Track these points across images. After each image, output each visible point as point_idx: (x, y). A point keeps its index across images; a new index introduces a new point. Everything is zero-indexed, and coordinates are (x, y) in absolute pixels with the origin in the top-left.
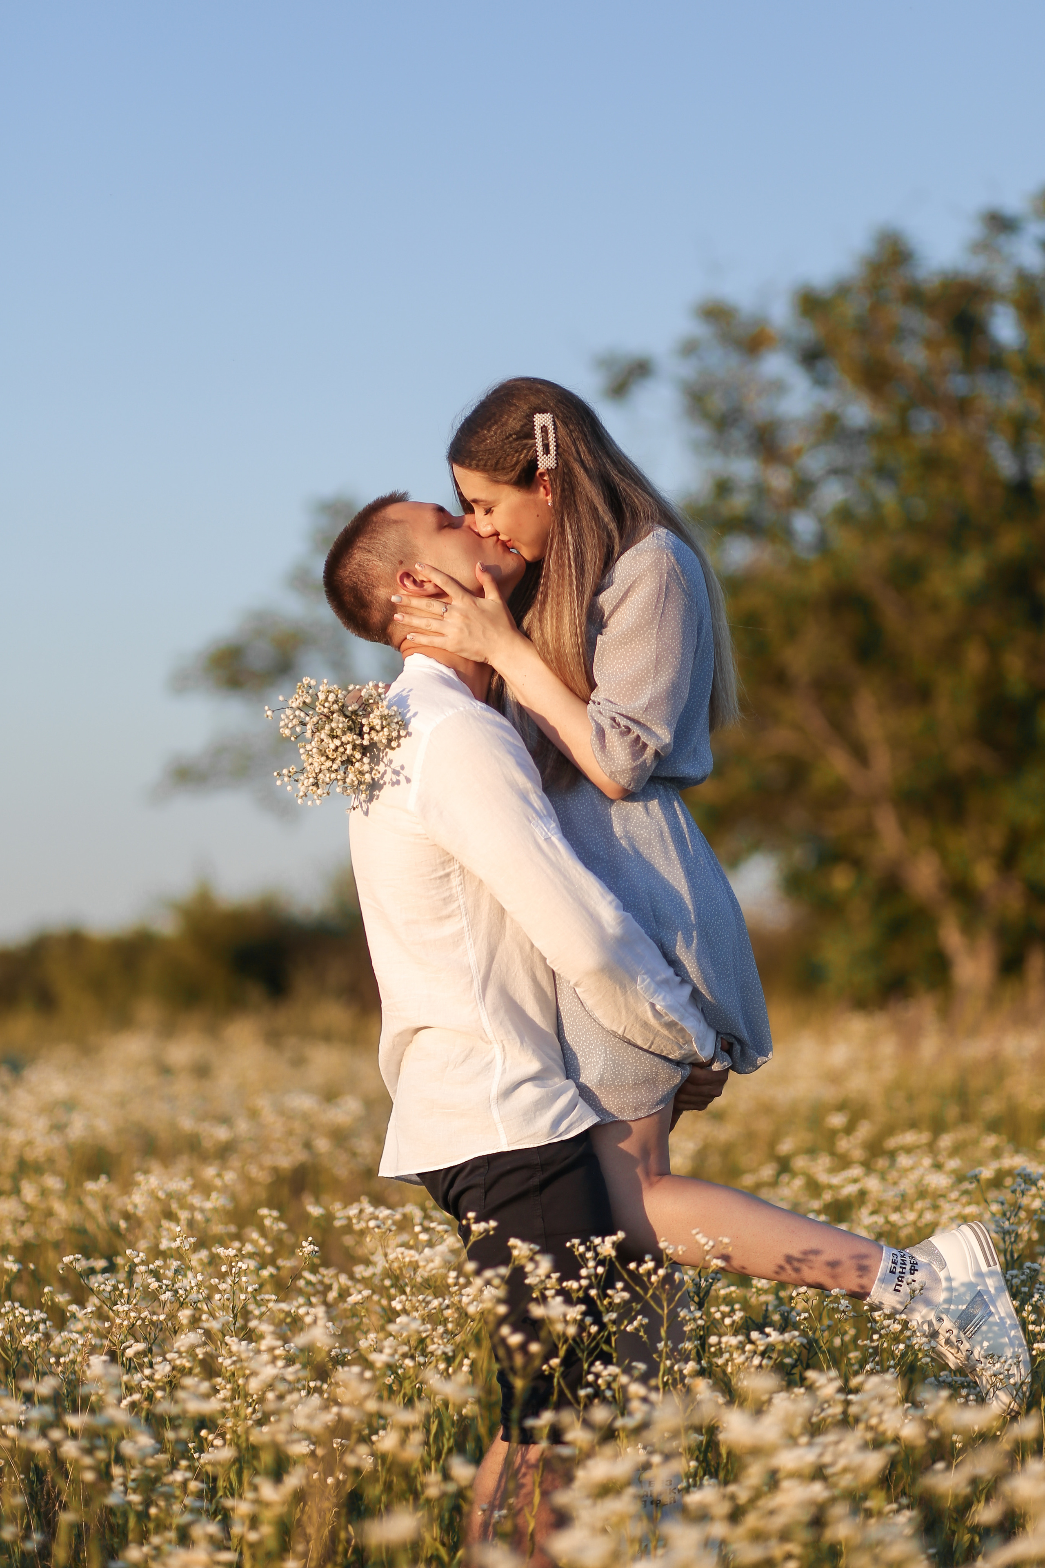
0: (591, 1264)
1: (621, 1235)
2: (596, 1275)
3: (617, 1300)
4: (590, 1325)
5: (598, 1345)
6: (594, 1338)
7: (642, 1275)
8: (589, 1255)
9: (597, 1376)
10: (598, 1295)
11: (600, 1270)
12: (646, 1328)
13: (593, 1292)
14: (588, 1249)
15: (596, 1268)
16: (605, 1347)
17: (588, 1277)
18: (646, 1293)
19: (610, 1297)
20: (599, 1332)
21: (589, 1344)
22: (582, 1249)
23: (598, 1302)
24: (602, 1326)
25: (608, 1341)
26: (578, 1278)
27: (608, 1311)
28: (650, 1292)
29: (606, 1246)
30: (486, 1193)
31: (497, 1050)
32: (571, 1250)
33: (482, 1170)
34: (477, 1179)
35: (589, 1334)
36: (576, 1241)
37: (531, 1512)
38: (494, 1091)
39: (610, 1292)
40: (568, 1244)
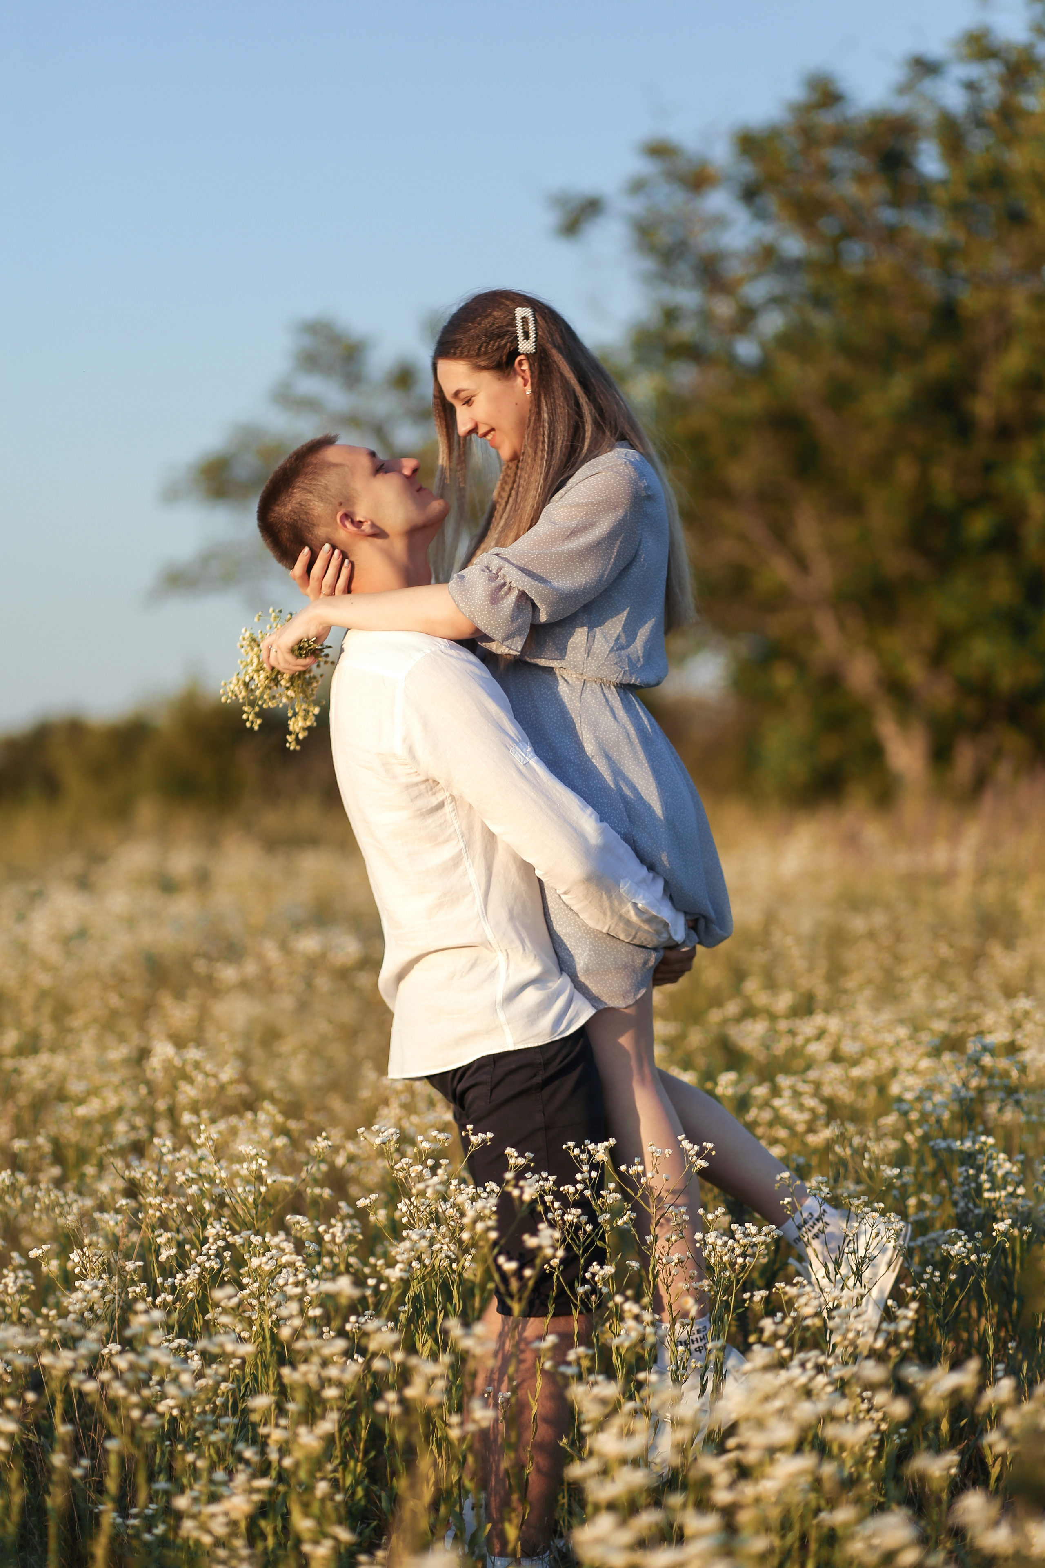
0: (585, 1168)
1: (612, 1141)
2: (590, 1178)
3: (610, 1201)
4: (585, 1224)
5: (593, 1242)
6: (590, 1235)
7: (631, 1175)
8: (584, 1156)
9: (594, 1275)
10: (592, 1196)
11: (594, 1174)
12: (636, 1223)
13: (588, 1193)
14: (582, 1151)
15: (590, 1172)
16: (599, 1243)
17: (583, 1181)
18: (636, 1194)
19: (603, 1197)
20: (593, 1230)
21: (584, 1242)
22: (577, 1151)
23: (593, 1202)
24: (596, 1225)
25: (602, 1238)
26: (574, 1182)
27: (602, 1212)
28: (640, 1192)
29: (600, 1151)
30: (492, 1091)
31: (501, 957)
32: (566, 1152)
33: (488, 1068)
34: (483, 1077)
35: (585, 1231)
36: (571, 1144)
37: (533, 1396)
38: (500, 996)
39: (602, 1192)
40: (564, 1147)
